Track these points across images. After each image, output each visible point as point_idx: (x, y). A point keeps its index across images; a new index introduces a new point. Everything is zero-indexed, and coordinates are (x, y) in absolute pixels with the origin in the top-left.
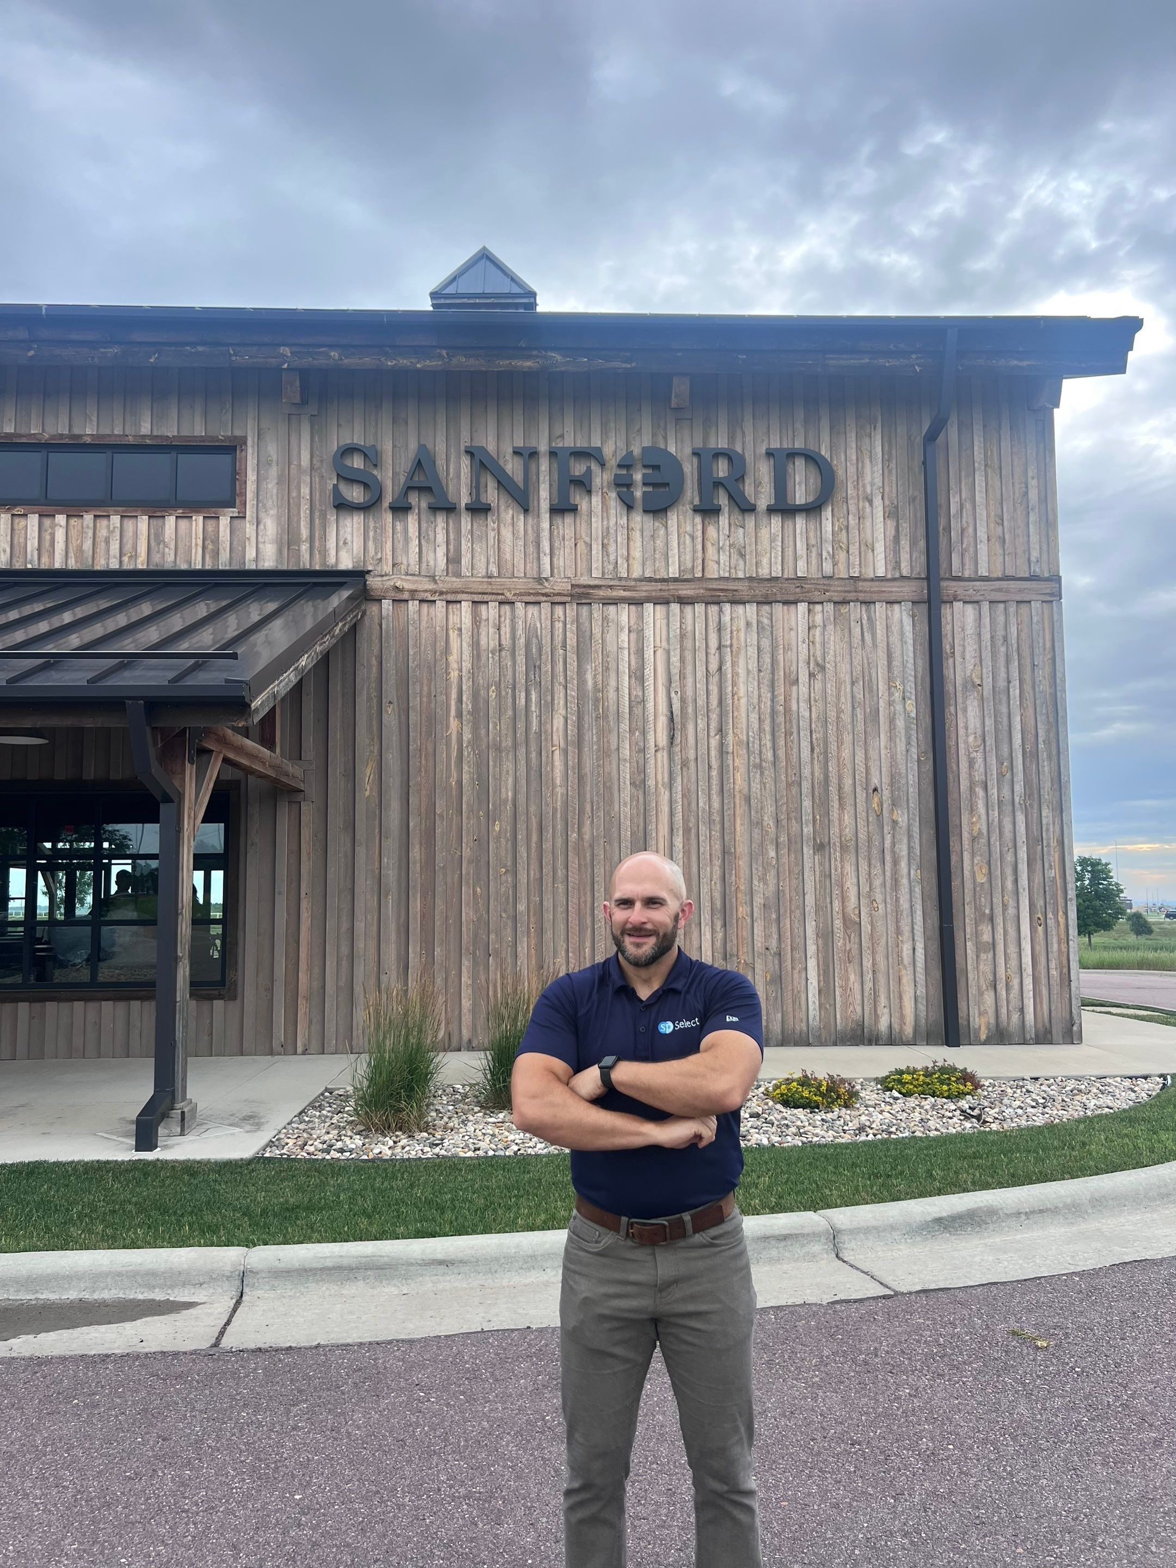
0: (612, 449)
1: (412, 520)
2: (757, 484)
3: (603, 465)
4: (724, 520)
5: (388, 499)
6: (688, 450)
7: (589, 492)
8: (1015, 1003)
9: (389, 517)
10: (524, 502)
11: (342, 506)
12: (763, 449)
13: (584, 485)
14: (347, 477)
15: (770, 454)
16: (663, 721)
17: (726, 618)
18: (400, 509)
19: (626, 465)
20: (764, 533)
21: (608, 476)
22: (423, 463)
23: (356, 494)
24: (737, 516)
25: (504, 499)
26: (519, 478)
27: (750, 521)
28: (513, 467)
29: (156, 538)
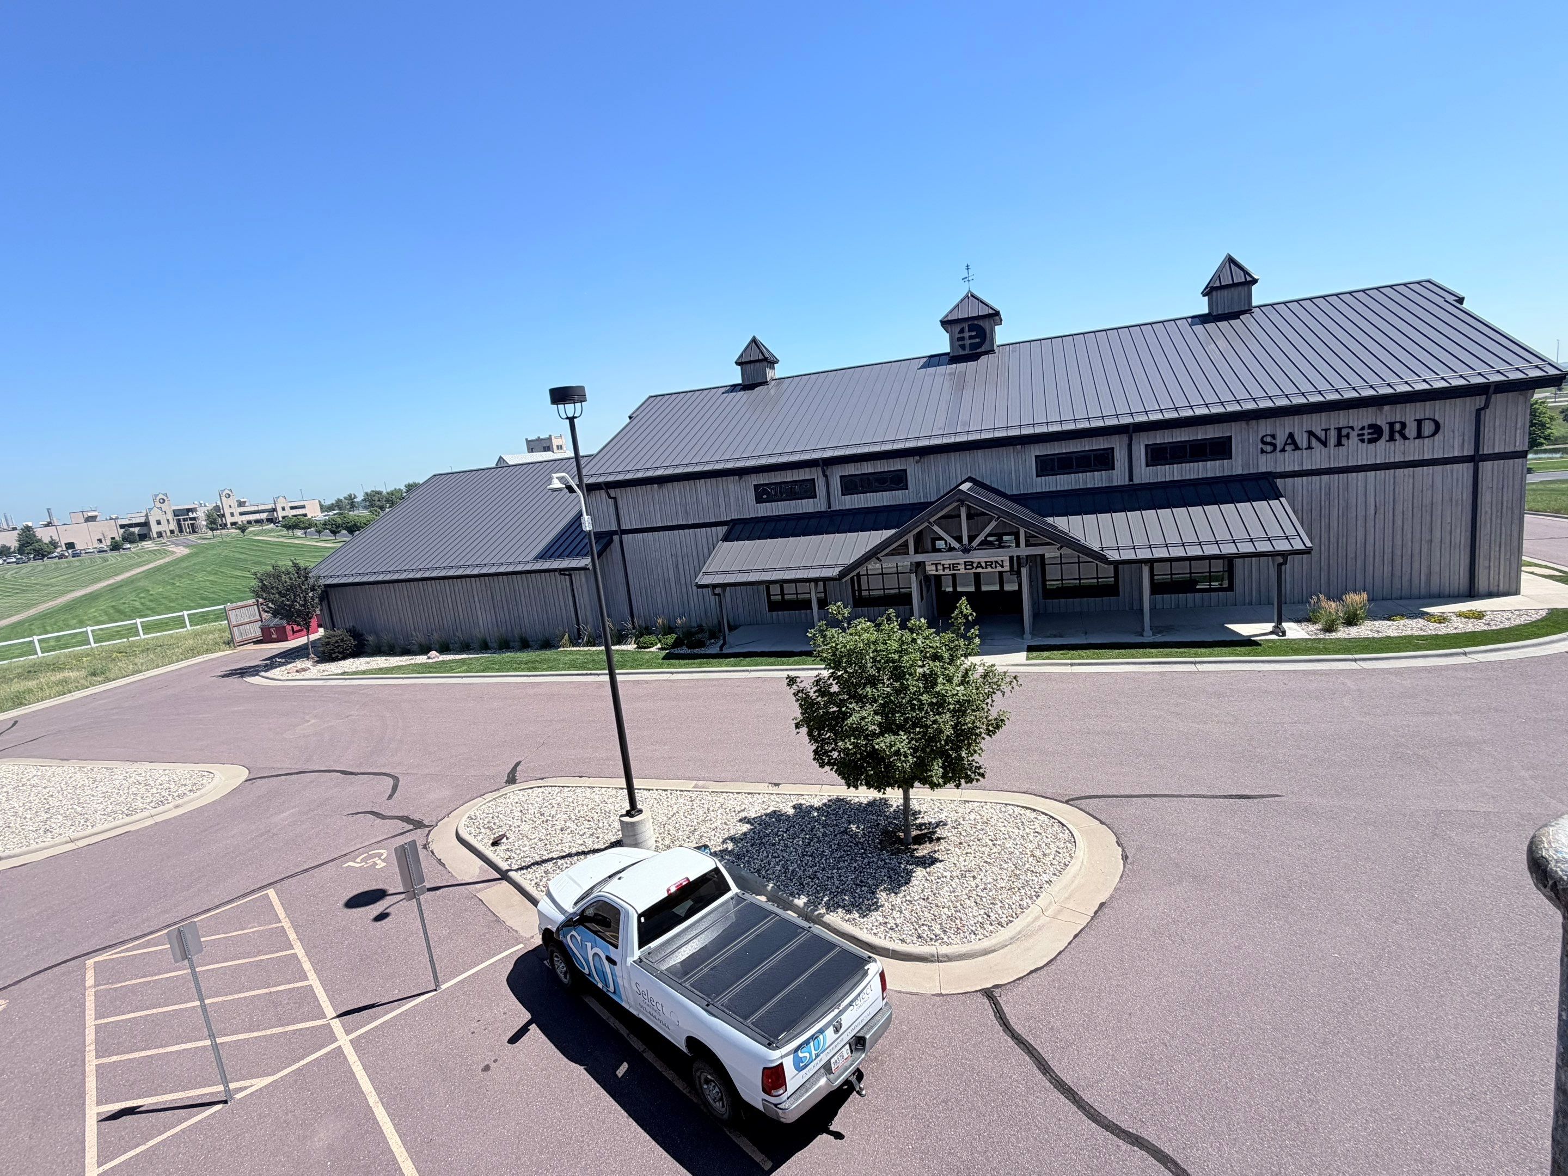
0: (1357, 424)
1: (1287, 454)
2: (1410, 430)
3: (1353, 430)
4: (1397, 443)
5: (1278, 449)
6: (1384, 422)
7: (1348, 439)
8: (1496, 584)
9: (1278, 454)
10: (1325, 444)
11: (1263, 451)
12: (1413, 419)
13: (1348, 436)
14: (1263, 442)
15: (1415, 420)
16: (1373, 508)
17: (1397, 474)
18: (1283, 450)
19: (1363, 428)
20: (1412, 445)
21: (1355, 433)
22: (1291, 436)
23: (1269, 448)
24: (1402, 441)
25: (1319, 444)
26: (1323, 438)
27: (1407, 441)
28: (1322, 435)
29: (1205, 468)
